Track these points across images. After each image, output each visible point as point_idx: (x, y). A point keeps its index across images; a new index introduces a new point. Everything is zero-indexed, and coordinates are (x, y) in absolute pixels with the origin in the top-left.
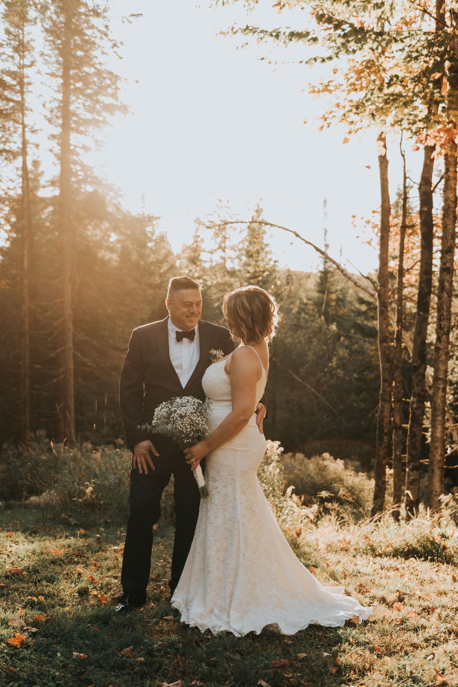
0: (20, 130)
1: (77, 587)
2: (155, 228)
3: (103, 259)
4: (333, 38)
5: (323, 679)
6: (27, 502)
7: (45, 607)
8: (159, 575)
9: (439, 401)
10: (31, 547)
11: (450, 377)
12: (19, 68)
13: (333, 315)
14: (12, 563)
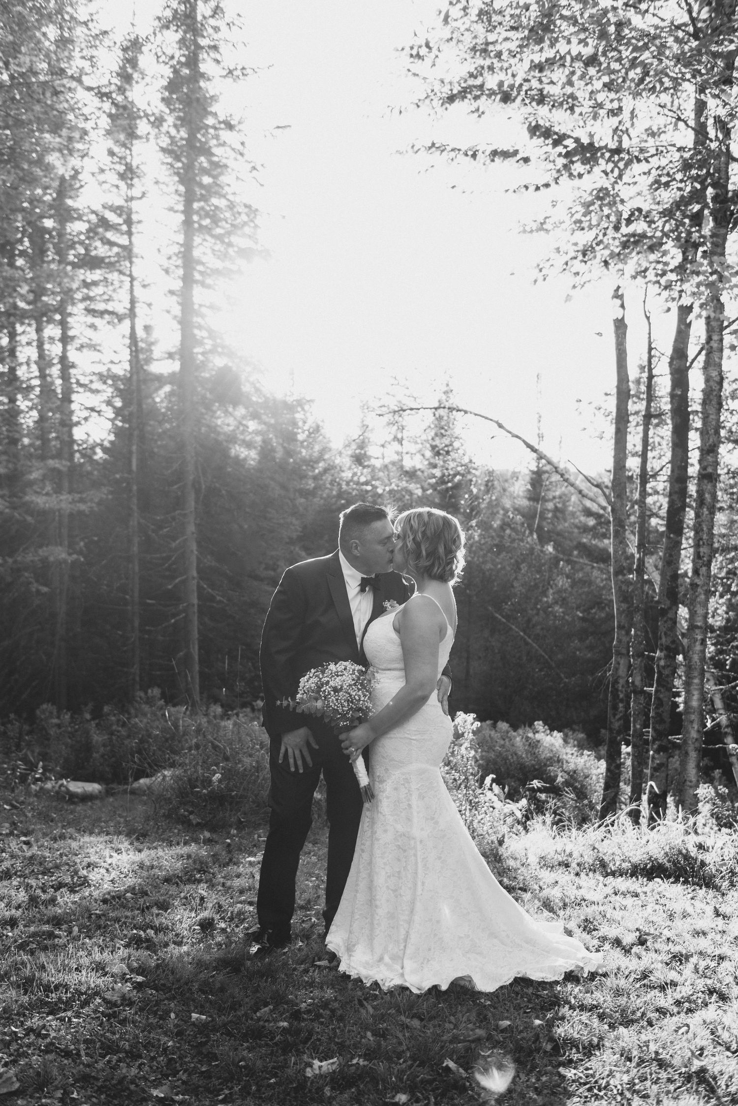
0: (127, 285)
1: (199, 917)
2: (308, 414)
3: (237, 457)
4: (551, 158)
5: (534, 1059)
6: (135, 785)
7: (155, 945)
8: (309, 902)
9: (696, 658)
10: (138, 857)
11: (710, 621)
12: (126, 201)
13: (549, 531)
14: (112, 881)
